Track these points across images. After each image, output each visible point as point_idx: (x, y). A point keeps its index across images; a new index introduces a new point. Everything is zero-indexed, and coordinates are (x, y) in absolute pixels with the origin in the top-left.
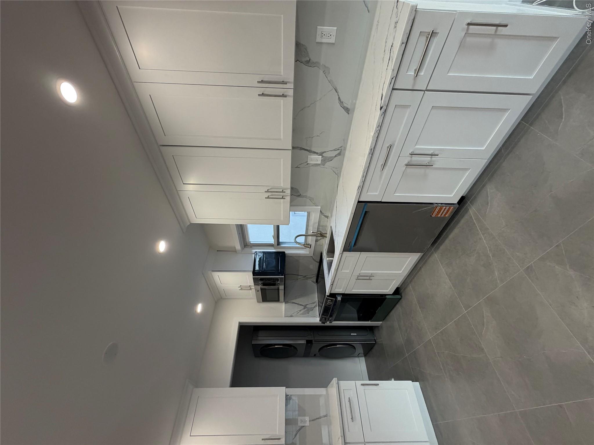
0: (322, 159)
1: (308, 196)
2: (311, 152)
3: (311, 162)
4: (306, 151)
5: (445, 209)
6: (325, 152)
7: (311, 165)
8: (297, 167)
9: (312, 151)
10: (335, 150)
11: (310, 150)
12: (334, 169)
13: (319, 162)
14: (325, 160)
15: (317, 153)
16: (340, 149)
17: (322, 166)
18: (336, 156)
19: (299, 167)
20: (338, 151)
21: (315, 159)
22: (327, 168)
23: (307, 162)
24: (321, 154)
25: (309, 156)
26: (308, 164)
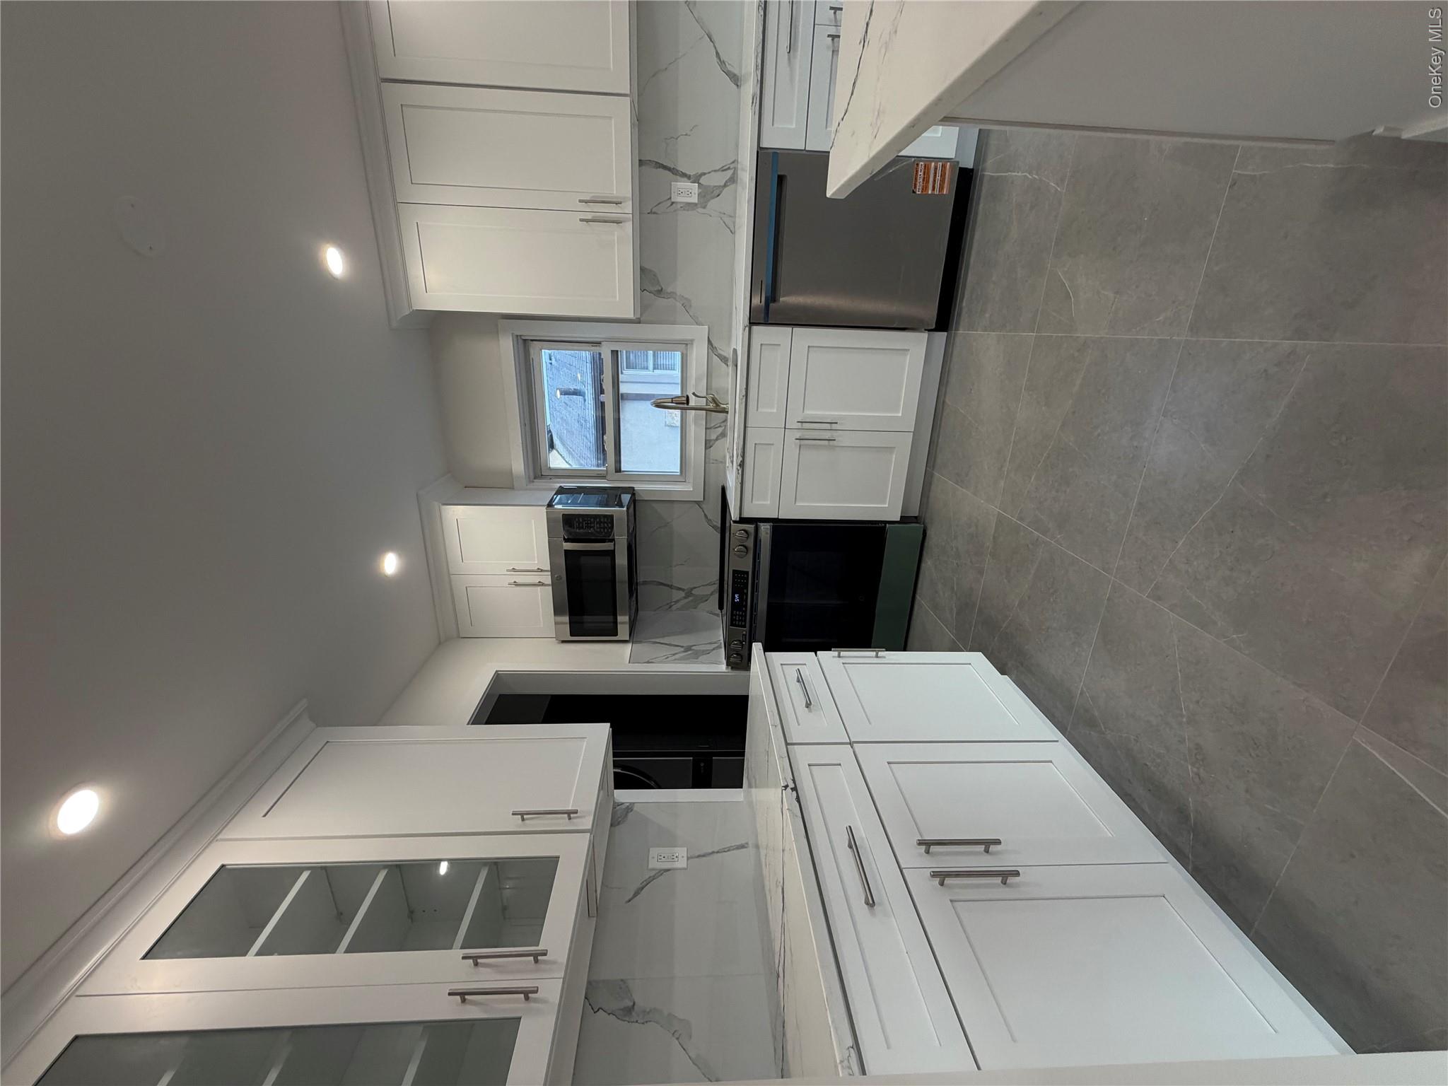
0: (700, 190)
1: (678, 294)
2: (676, 174)
3: (679, 199)
4: (667, 172)
5: (936, 169)
6: (705, 174)
7: (679, 206)
8: (651, 213)
9: (677, 171)
10: (723, 170)
11: (674, 168)
12: (727, 220)
13: (694, 199)
14: (708, 194)
15: (689, 177)
16: (732, 166)
17: (700, 210)
18: (725, 185)
19: (654, 213)
20: (729, 173)
21: (686, 192)
22: (711, 216)
23: (670, 198)
24: (696, 179)
25: (673, 183)
26: (673, 203)
